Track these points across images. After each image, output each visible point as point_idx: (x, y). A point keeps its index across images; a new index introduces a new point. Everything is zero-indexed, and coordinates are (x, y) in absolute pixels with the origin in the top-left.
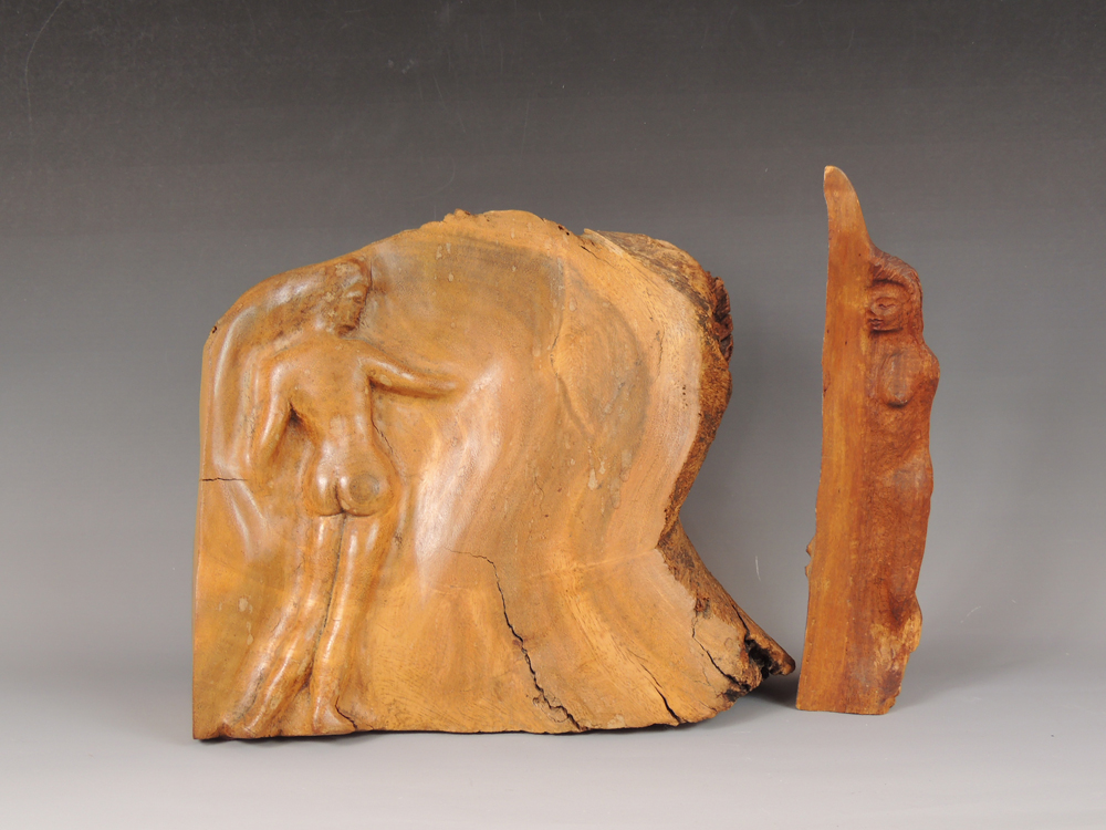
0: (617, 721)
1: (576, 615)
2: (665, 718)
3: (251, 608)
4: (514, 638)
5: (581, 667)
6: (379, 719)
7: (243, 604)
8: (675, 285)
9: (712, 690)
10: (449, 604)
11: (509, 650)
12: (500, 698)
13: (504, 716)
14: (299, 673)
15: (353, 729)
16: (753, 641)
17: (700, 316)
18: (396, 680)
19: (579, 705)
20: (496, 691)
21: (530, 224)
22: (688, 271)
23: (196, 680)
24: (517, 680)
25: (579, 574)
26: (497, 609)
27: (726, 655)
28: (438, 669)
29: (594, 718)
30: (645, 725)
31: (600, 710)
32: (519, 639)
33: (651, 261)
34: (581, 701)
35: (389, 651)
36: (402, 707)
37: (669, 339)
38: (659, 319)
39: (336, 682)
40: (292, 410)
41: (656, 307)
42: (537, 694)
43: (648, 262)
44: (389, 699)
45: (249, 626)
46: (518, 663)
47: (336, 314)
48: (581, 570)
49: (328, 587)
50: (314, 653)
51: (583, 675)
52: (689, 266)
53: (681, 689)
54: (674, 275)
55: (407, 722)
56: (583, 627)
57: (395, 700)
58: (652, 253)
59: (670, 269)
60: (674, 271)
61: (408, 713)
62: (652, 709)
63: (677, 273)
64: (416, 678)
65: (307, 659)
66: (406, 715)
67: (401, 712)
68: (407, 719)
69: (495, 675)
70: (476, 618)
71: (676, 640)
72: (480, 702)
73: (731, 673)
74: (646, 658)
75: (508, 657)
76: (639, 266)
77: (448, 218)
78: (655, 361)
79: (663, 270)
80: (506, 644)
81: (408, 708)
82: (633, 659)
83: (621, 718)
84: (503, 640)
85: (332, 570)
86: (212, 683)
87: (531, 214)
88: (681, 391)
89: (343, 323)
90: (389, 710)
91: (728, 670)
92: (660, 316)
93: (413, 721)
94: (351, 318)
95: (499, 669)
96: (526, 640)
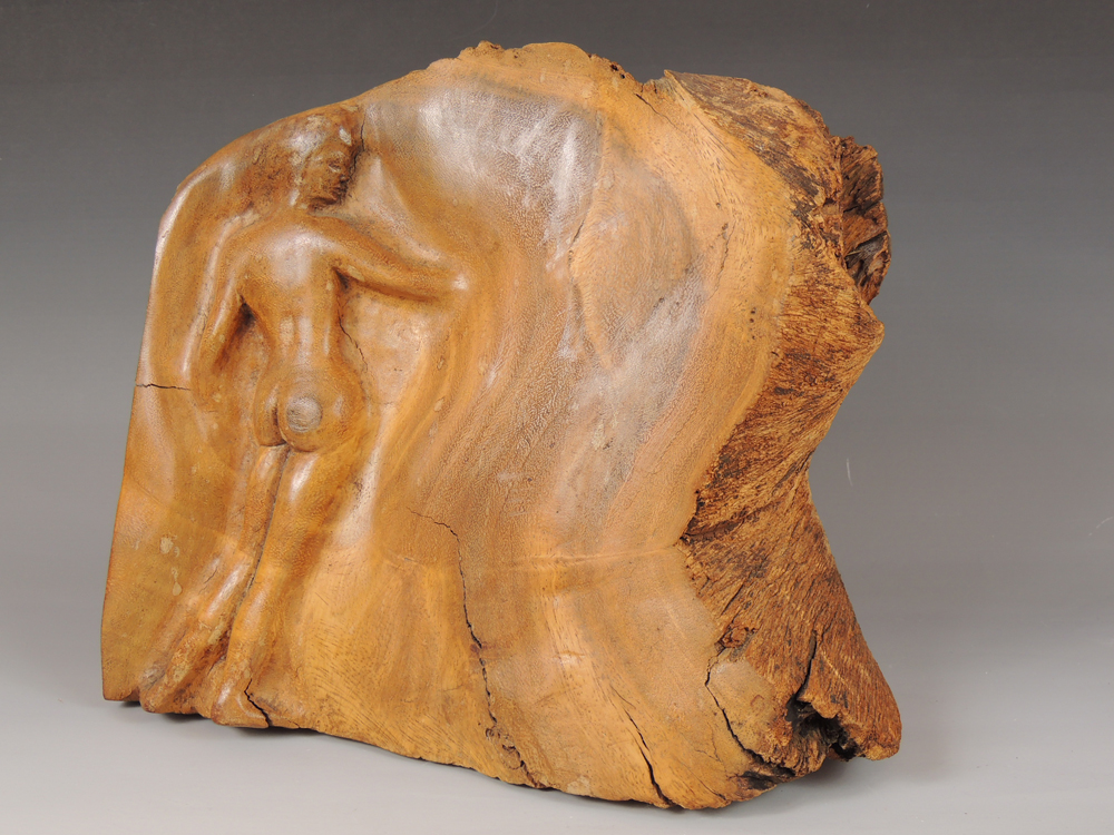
0: (581, 784)
1: (551, 625)
2: (647, 793)
3: (178, 551)
4: (472, 642)
5: (546, 699)
6: (308, 715)
7: (166, 545)
8: (761, 155)
9: (722, 768)
10: (401, 583)
11: (465, 657)
12: (448, 720)
13: (452, 744)
14: (210, 641)
15: (265, 725)
16: (807, 704)
17: (798, 204)
18: (330, 670)
19: (535, 751)
20: (444, 710)
21: (569, 62)
22: (795, 134)
23: (104, 629)
24: (470, 700)
25: (560, 567)
26: (456, 599)
27: (751, 719)
28: (378, 666)
29: (552, 773)
30: (619, 799)
31: (560, 764)
32: (478, 645)
33: (736, 119)
34: (538, 746)
35: (326, 631)
36: (336, 707)
37: (741, 236)
38: (730, 206)
39: (246, 661)
40: (244, 305)
41: (729, 187)
42: (490, 724)
43: (730, 119)
44: (322, 693)
45: (175, 572)
46: (473, 677)
47: (304, 182)
48: (565, 561)
49: (259, 537)
50: (232, 620)
51: (547, 710)
52: (798, 128)
53: (675, 758)
54: (766, 140)
55: (342, 727)
56: (558, 643)
57: (328, 696)
58: (743, 106)
59: (762, 131)
60: (768, 134)
61: (343, 715)
62: (631, 778)
63: (773, 136)
64: (352, 672)
65: (222, 626)
66: (340, 718)
67: (334, 712)
68: (341, 722)
69: (445, 687)
70: (429, 606)
71: (680, 685)
72: (423, 721)
73: (754, 749)
74: (634, 703)
75: (463, 666)
76: (710, 125)
77: (466, 54)
78: (715, 269)
79: (750, 132)
80: (462, 648)
81: (343, 709)
82: (617, 702)
83: (586, 782)
84: (460, 642)
85: (264, 517)
86: (125, 635)
87: (574, 47)
88: (747, 315)
89: (314, 194)
90: (321, 707)
91: (750, 741)
92: (733, 202)
93: (348, 727)
94: (324, 187)
95: (450, 682)
96: (486, 647)
